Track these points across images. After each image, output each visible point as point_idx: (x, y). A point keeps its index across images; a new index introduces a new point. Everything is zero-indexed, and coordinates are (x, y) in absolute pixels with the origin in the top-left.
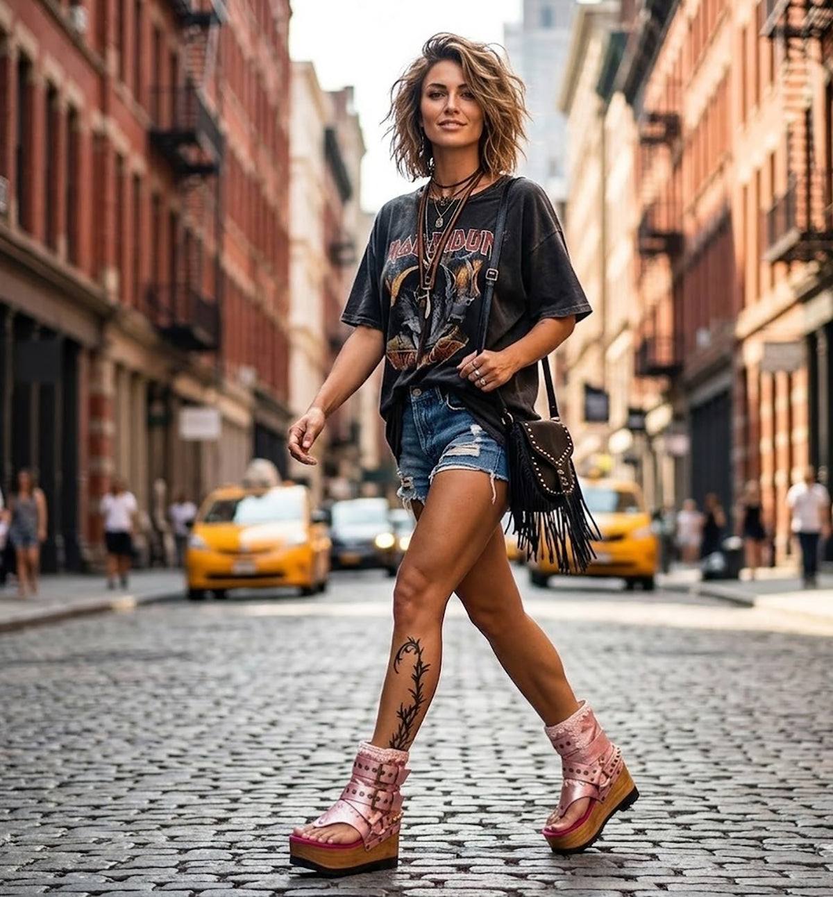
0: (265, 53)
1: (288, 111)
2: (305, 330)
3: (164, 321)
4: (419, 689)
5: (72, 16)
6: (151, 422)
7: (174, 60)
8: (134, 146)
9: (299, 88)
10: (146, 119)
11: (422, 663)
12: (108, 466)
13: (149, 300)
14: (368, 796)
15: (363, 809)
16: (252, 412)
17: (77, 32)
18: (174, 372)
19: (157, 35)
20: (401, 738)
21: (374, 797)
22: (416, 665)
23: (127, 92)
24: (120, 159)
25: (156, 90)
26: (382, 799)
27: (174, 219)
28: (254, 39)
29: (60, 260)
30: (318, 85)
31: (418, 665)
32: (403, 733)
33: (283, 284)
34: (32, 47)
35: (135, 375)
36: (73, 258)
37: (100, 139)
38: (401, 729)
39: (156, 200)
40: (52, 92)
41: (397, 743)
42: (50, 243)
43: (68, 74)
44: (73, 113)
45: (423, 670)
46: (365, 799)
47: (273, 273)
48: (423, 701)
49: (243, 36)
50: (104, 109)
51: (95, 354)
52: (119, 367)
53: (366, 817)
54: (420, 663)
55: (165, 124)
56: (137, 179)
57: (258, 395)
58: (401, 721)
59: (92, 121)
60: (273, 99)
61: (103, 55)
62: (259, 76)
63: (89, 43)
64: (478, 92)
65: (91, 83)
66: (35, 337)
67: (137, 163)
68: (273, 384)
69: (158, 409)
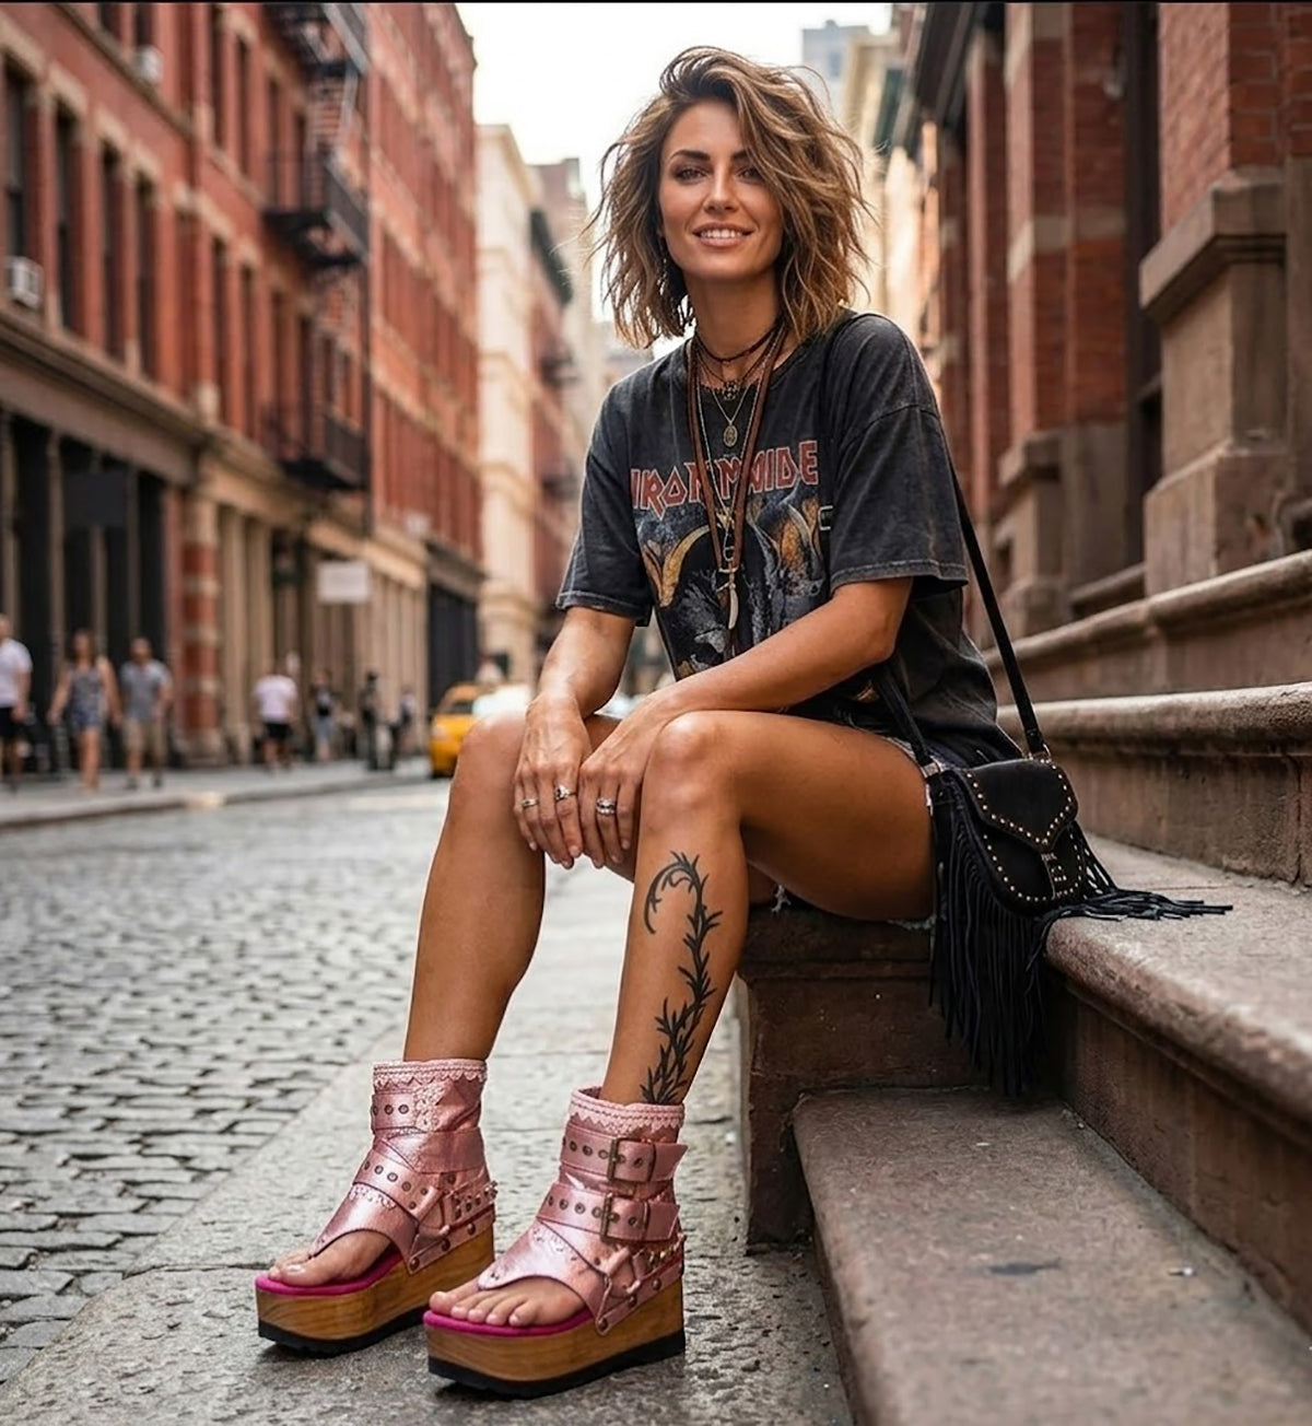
0: (435, 114)
1: (474, 189)
2: (506, 468)
3: (292, 454)
4: (700, 967)
5: (139, 61)
6: (277, 581)
7: (301, 122)
8: (240, 230)
9: (489, 159)
10: (258, 195)
11: (705, 908)
12: (209, 634)
13: (270, 427)
14: (593, 1212)
15: (584, 1242)
16: (426, 569)
17: (147, 83)
18: (308, 518)
19: (274, 88)
20: (666, 1077)
21: (606, 1215)
22: (693, 915)
23: (229, 161)
24: (219, 246)
25: (274, 158)
26: (622, 1217)
27: (305, 325)
28: (421, 96)
29: (130, 371)
30: (519, 155)
31: (696, 915)
32: (670, 1066)
33: (471, 408)
34: (77, 97)
35: (250, 522)
36: (150, 367)
37: (187, 220)
38: (665, 1055)
39: (278, 300)
40: (110, 157)
41: (656, 1089)
42: (114, 349)
43: (133, 134)
44: (145, 187)
45: (707, 926)
46: (587, 1219)
47: (454, 394)
48: (710, 993)
49: (405, 93)
50: (192, 181)
51: (187, 493)
52: (224, 511)
53: (590, 1259)
54: (700, 908)
55: (289, 201)
56: (247, 274)
57: (431, 548)
58: (665, 1040)
59: (174, 195)
60: (450, 172)
61: (191, 113)
62: (427, 143)
63: (167, 95)
64: (770, 168)
65: (172, 146)
66: (95, 468)
67: (246, 251)
68: (455, 534)
69: (287, 564)
